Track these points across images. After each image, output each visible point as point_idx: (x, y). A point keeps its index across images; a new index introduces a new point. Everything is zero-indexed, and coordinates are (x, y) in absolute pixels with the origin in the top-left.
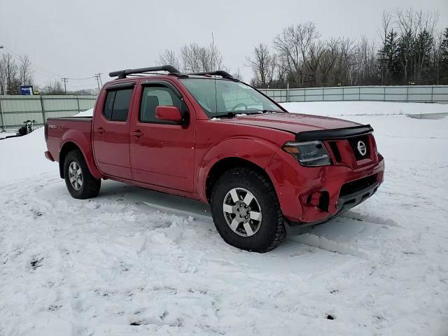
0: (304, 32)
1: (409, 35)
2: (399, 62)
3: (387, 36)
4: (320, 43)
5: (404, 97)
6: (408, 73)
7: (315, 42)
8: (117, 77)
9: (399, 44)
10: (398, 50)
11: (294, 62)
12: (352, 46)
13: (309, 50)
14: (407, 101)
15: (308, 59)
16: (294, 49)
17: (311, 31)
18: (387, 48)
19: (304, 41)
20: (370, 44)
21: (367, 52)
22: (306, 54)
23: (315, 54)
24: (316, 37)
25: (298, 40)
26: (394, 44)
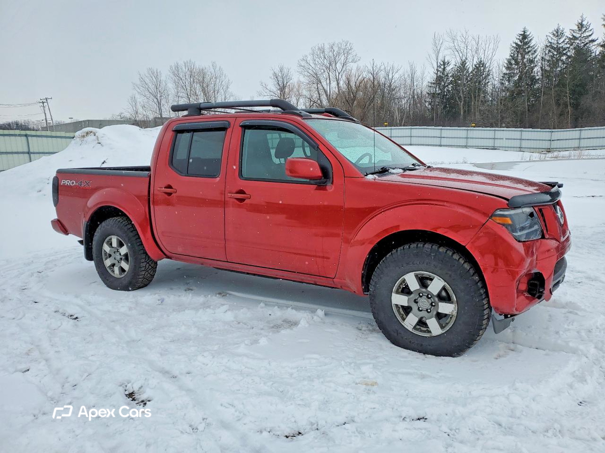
0: (339, 54)
1: (464, 63)
2: (452, 98)
3: (439, 64)
4: (358, 69)
5: (463, 142)
6: (465, 112)
7: (352, 67)
8: (186, 113)
9: (453, 76)
10: (451, 83)
11: (326, 92)
12: (396, 76)
13: (344, 77)
14: (466, 147)
15: (344, 90)
16: (326, 75)
17: (347, 52)
18: (439, 80)
19: (339, 66)
20: (418, 74)
21: (415, 84)
22: (341, 83)
23: (353, 84)
24: (353, 61)
25: (330, 64)
26: (447, 75)
